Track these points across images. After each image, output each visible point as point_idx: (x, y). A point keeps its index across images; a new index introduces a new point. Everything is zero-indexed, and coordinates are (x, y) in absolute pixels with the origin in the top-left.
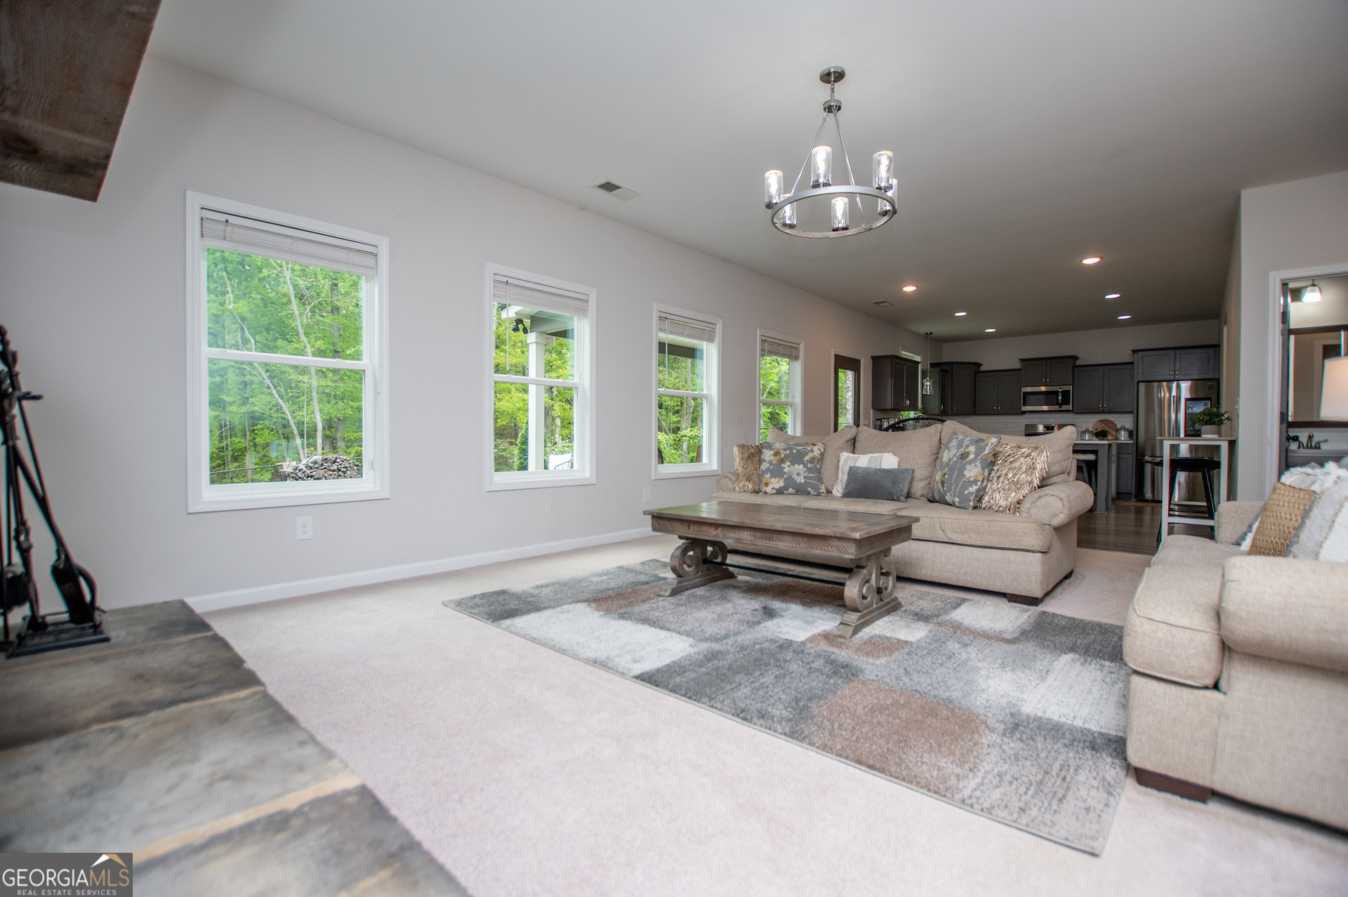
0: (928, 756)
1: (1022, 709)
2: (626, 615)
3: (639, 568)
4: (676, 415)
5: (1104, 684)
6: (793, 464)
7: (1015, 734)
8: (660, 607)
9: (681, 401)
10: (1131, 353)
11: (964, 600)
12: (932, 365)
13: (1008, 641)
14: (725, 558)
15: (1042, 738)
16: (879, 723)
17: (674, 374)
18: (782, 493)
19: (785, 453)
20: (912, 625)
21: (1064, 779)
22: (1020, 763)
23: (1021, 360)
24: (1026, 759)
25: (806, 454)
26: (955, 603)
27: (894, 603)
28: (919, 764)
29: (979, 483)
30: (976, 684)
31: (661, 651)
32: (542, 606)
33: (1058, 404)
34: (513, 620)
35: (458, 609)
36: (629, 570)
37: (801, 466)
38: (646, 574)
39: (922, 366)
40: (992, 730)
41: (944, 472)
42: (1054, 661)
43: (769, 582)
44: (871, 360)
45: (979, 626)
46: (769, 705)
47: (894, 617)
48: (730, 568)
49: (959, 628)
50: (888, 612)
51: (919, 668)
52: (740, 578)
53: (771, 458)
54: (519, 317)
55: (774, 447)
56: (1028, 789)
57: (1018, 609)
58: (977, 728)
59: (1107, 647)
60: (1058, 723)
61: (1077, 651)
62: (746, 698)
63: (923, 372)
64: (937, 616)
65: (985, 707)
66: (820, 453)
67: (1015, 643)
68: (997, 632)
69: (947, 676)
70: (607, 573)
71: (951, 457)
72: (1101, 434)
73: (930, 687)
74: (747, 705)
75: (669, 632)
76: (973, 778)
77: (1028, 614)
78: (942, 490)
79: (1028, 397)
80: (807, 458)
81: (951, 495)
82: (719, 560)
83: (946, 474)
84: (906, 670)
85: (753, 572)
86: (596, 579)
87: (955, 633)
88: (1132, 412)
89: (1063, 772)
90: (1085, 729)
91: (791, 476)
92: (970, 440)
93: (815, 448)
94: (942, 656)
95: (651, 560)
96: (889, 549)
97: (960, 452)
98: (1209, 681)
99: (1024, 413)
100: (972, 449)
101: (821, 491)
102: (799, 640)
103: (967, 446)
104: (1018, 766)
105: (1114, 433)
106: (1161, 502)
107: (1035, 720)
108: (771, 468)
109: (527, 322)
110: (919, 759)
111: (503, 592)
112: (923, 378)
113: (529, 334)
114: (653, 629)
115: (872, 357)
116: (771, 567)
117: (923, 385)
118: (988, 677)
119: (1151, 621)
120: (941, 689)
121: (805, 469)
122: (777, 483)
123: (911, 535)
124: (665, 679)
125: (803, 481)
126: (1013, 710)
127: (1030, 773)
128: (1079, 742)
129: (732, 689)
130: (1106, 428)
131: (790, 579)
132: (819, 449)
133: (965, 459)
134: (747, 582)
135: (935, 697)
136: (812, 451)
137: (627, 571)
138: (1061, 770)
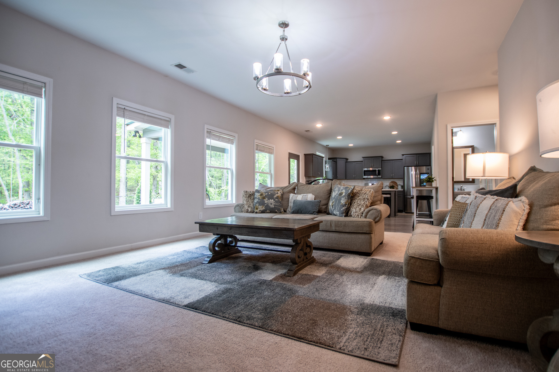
0: (325, 329)
1: (365, 301)
2: (184, 274)
3: (194, 251)
4: (220, 180)
5: (396, 287)
6: (269, 199)
7: (362, 313)
8: (203, 269)
9: (222, 174)
10: (402, 155)
11: (341, 256)
12: (329, 159)
13: (358, 272)
14: (236, 243)
15: (373, 314)
16: (304, 316)
17: (219, 162)
18: (264, 213)
19: (265, 194)
20: (320, 268)
21: (382, 331)
22: (364, 326)
23: (363, 157)
24: (367, 324)
25: (275, 195)
26: (338, 257)
27: (312, 259)
28: (321, 333)
29: (347, 206)
30: (346, 292)
31: (200, 291)
32: (138, 273)
33: (376, 175)
34: (120, 282)
35: (88, 278)
36: (189, 252)
37: (273, 200)
38: (198, 254)
39: (325, 159)
40: (352, 313)
41: (333, 201)
42: (377, 279)
43: (257, 254)
44: (304, 156)
45: (347, 266)
46: (252, 313)
47: (312, 266)
48: (239, 248)
49: (340, 268)
50: (309, 264)
51: (322, 287)
52: (244, 252)
53: (259, 197)
54: (137, 130)
55: (260, 192)
56: (368, 338)
57: (363, 258)
58: (346, 312)
59: (397, 271)
60: (379, 306)
61: (385, 274)
62: (241, 310)
63: (325, 162)
64: (331, 263)
65: (350, 302)
66: (281, 194)
67: (362, 273)
68: (354, 269)
69: (334, 290)
70: (177, 254)
71: (336, 195)
72: (392, 187)
73: (326, 296)
74: (241, 314)
75: (206, 281)
76: (345, 336)
77: (367, 260)
78: (332, 209)
79: (365, 172)
80: (275, 196)
81: (336, 211)
82: (234, 244)
83: (334, 202)
84: (316, 289)
85: (250, 249)
86: (170, 258)
87: (338, 270)
88: (402, 178)
89: (382, 329)
90: (390, 307)
91: (268, 204)
92: (343, 187)
93: (279, 192)
94: (332, 281)
95: (201, 247)
96: (310, 235)
97: (339, 193)
98: (436, 282)
99: (364, 179)
100: (344, 191)
101: (281, 211)
102: (269, 279)
103: (342, 190)
104: (364, 328)
105: (396, 187)
106: (413, 213)
107: (370, 306)
108: (259, 201)
109: (141, 133)
110: (321, 330)
111: (117, 267)
112: (325, 164)
113: (142, 139)
114: (198, 281)
115: (304, 154)
116: (259, 246)
117: (325, 167)
118: (351, 289)
119: (414, 258)
120: (331, 296)
121: (274, 202)
122: (261, 208)
123: (319, 229)
124: (201, 305)
125: (273, 207)
126: (361, 303)
127: (368, 331)
128: (388, 314)
129: (235, 307)
130: (394, 185)
131: (267, 251)
132: (281, 193)
133: (341, 195)
134: (247, 254)
135: (329, 300)
136: (277, 193)
137: (188, 252)
138: (381, 328)
